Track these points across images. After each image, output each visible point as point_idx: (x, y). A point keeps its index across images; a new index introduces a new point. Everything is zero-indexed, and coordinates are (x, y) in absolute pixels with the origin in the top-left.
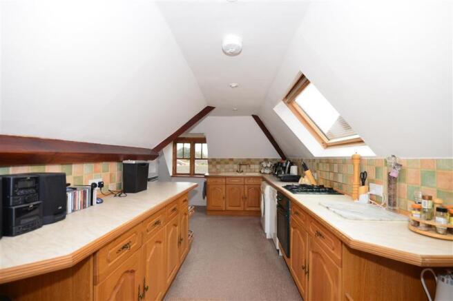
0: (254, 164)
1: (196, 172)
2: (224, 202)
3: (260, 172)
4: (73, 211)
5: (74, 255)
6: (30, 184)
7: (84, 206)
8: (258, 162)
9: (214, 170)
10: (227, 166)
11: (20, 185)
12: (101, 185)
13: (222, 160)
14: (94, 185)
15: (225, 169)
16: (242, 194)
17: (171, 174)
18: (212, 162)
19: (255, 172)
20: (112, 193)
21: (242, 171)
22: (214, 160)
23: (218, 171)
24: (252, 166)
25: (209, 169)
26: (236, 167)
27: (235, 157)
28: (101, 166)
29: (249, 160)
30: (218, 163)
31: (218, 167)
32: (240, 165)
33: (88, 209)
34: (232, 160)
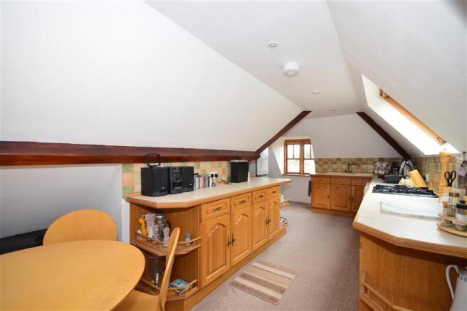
0: (367, 164)
1: (305, 172)
2: (329, 201)
3: (374, 173)
4: (199, 188)
5: (189, 203)
6: (177, 171)
7: (204, 186)
8: (372, 162)
9: (321, 170)
10: (334, 166)
11: (174, 171)
12: (216, 176)
13: (329, 160)
14: (212, 176)
15: (333, 169)
16: (349, 194)
17: (282, 173)
18: (318, 162)
19: (367, 173)
20: (224, 181)
21: (351, 172)
22: (320, 159)
23: (325, 171)
24: (364, 167)
25: (316, 169)
26: (345, 167)
27: (342, 156)
28: (217, 163)
29: (361, 159)
30: (325, 163)
31: (325, 166)
32: (349, 165)
33: (207, 189)
34: (339, 159)
